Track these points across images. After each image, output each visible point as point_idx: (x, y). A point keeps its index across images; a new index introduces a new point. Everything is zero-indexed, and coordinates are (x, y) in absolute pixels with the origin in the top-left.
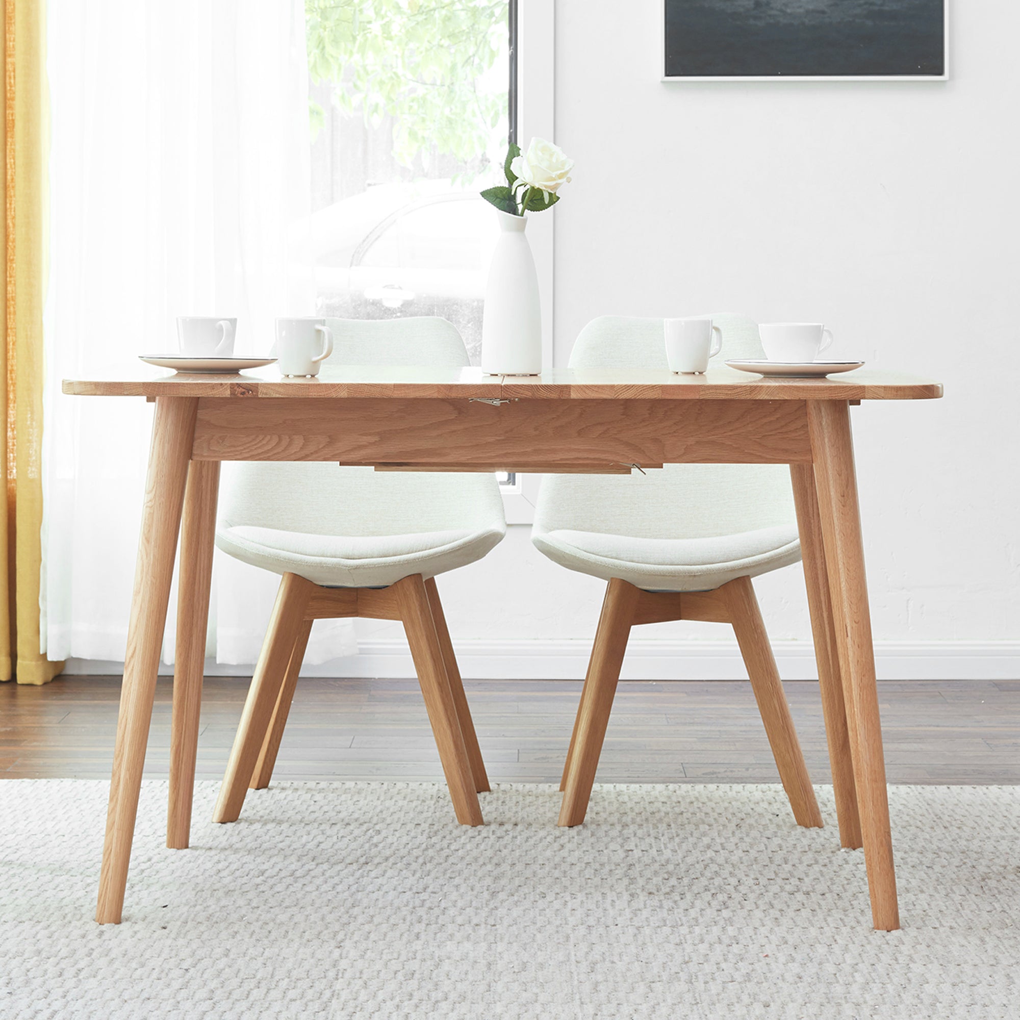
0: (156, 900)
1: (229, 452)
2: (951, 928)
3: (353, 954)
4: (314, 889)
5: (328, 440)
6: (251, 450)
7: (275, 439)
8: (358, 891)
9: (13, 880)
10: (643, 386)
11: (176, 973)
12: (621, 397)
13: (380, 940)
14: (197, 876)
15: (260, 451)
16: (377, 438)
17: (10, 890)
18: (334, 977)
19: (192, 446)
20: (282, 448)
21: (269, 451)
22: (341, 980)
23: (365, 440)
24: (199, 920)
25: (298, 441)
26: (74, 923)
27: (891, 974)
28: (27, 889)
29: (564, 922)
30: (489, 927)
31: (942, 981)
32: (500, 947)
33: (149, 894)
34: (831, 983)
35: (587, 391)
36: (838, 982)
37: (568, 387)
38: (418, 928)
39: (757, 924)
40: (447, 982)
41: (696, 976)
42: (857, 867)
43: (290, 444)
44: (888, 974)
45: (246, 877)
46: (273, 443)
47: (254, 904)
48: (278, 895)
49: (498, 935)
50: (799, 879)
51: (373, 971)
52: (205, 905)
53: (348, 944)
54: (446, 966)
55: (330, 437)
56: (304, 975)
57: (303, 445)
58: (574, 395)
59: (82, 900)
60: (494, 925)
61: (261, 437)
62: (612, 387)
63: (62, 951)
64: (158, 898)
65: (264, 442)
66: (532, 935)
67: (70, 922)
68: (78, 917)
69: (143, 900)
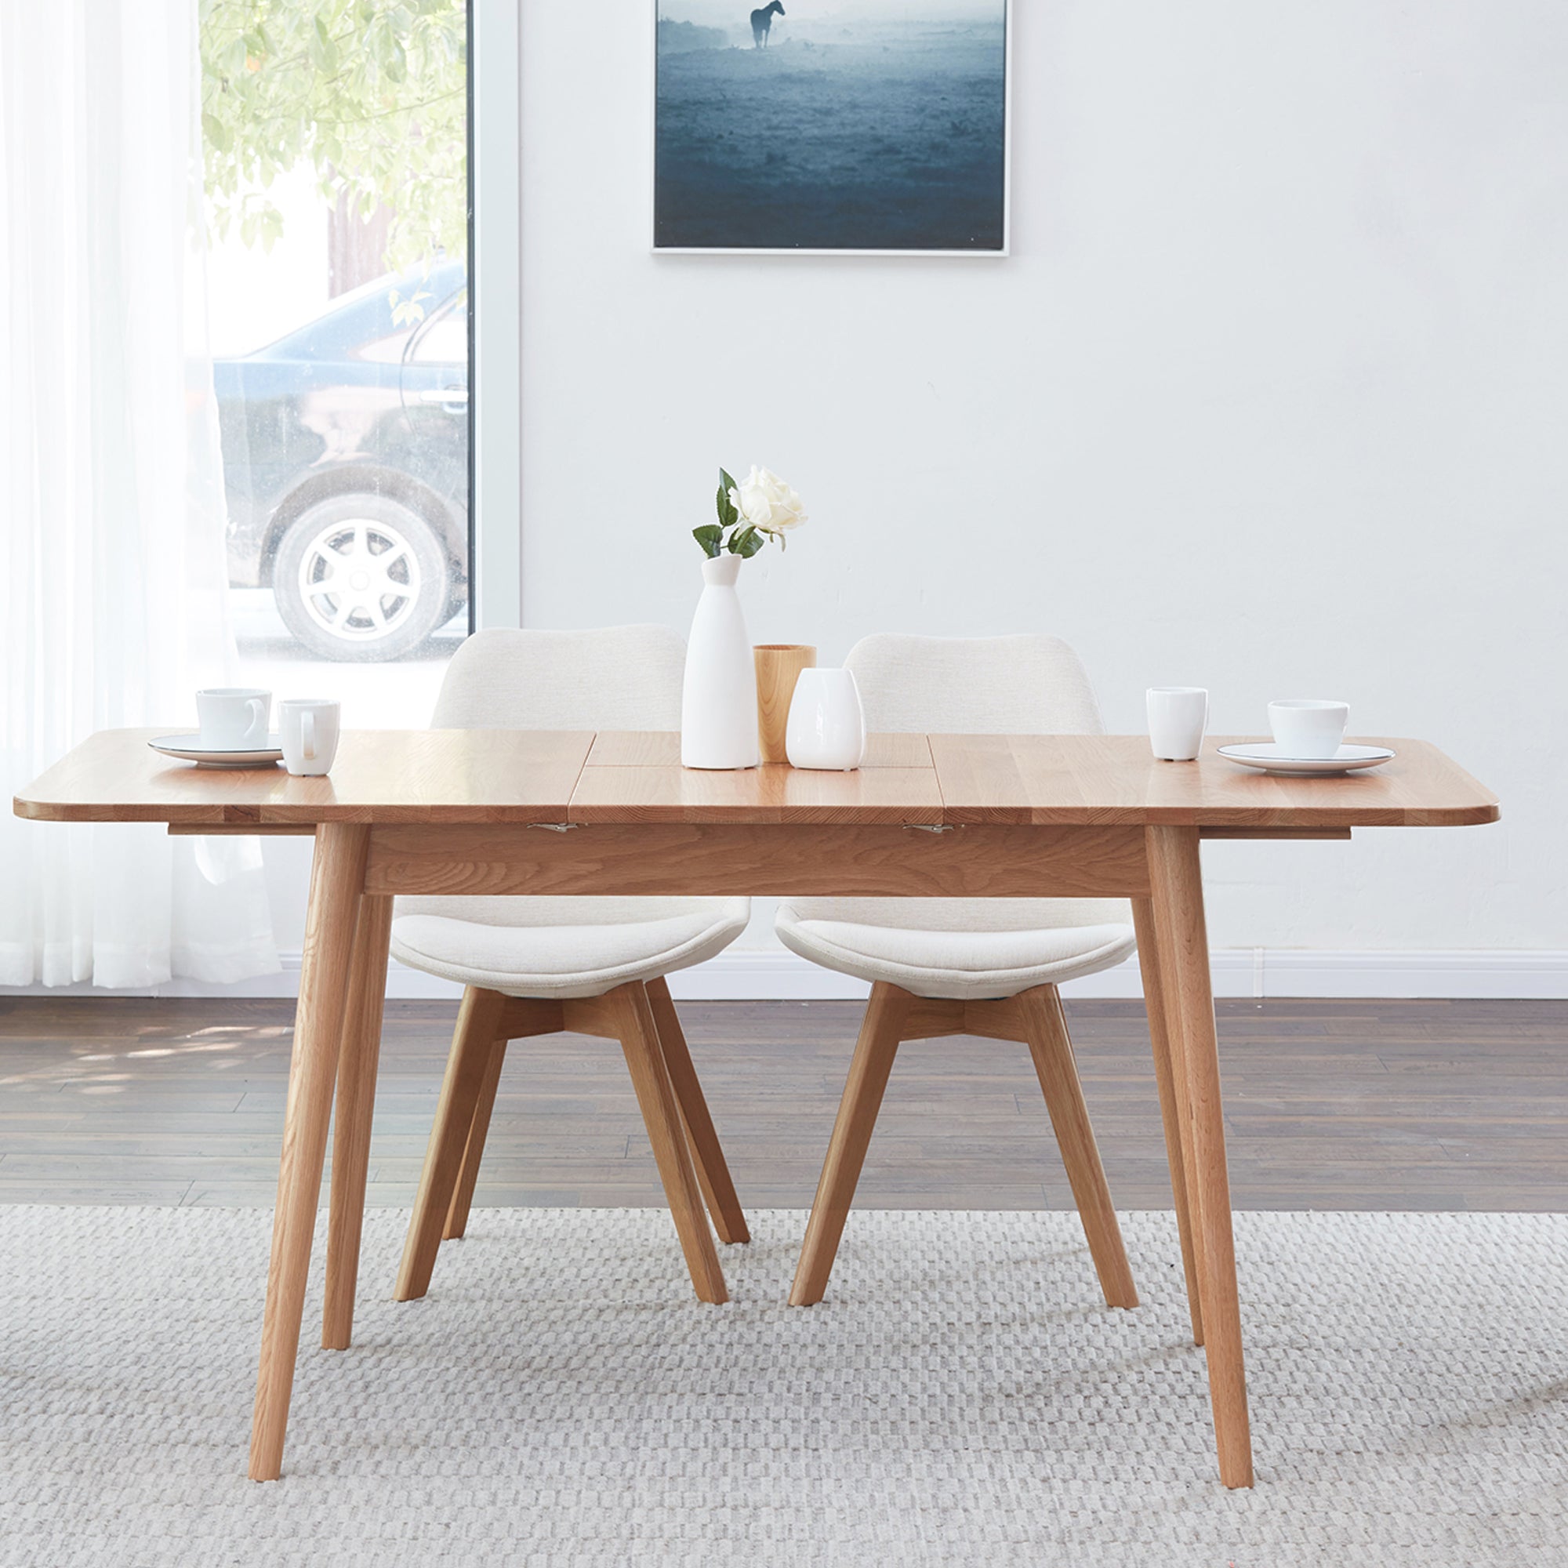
0: (396, 1408)
1: (413, 884)
2: (1378, 1453)
3: (648, 1499)
4: (592, 1390)
5: (537, 868)
6: (441, 882)
7: (470, 868)
8: (647, 1393)
9: (219, 1377)
10: (1122, 809)
11: (436, 1529)
12: (1096, 823)
13: (679, 1476)
14: (448, 1369)
15: (451, 882)
16: (598, 866)
17: (214, 1392)
18: (629, 1536)
19: (364, 876)
20: (479, 879)
21: (461, 883)
22: (636, 1541)
23: (584, 868)
24: (453, 1444)
25: (500, 870)
26: (299, 1448)
27: (1306, 1529)
28: (236, 1390)
29: (902, 1445)
30: (810, 1451)
31: (1369, 1540)
32: (828, 1486)
33: (388, 1399)
34: (1234, 1544)
35: (1053, 816)
36: (1242, 1541)
37: (1027, 811)
38: (726, 1454)
39: (1141, 1447)
40: (767, 1542)
41: (1069, 1532)
42: (1268, 1352)
43: (488, 874)
44: (1302, 1529)
45: (508, 1371)
46: (467, 873)
47: (518, 1416)
48: (547, 1399)
49: (823, 1466)
50: (1194, 1372)
51: (675, 1527)
52: (457, 1418)
53: (641, 1483)
54: (766, 1517)
55: (539, 864)
56: (591, 1534)
57: (506, 875)
58: (1035, 821)
59: (305, 1409)
60: (816, 1450)
61: (452, 865)
62: (1085, 810)
63: (290, 1494)
64: (400, 1406)
65: (455, 871)
66: (864, 1466)
67: (294, 1447)
68: (303, 1438)
69: (381, 1410)
